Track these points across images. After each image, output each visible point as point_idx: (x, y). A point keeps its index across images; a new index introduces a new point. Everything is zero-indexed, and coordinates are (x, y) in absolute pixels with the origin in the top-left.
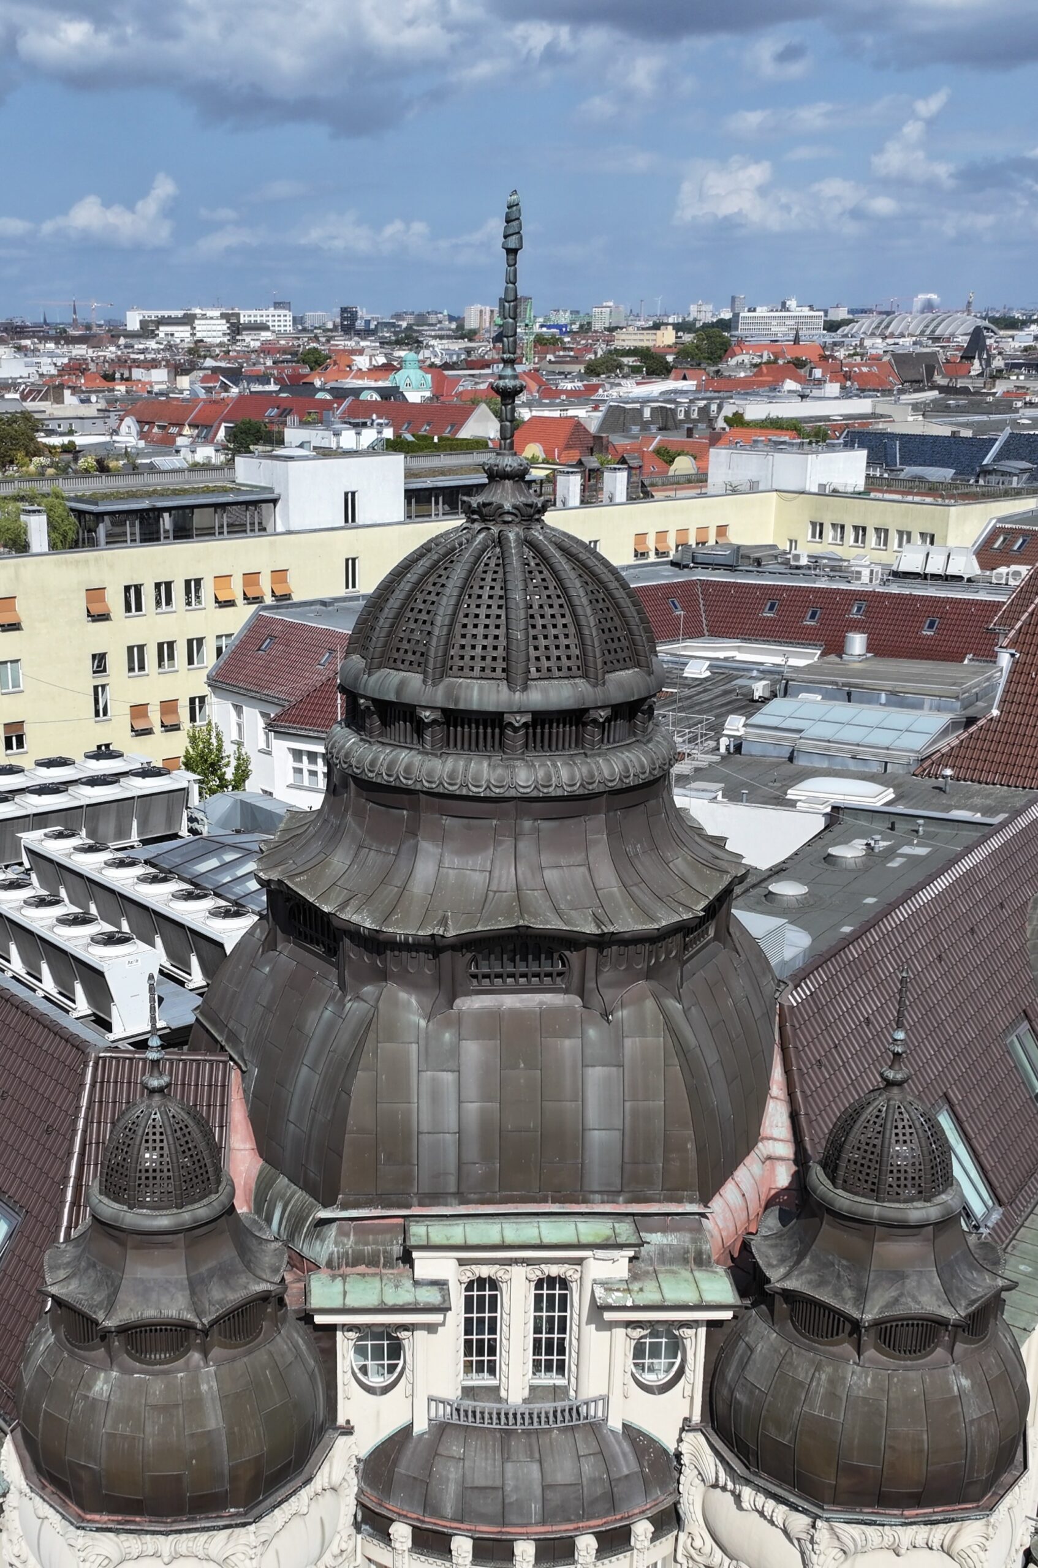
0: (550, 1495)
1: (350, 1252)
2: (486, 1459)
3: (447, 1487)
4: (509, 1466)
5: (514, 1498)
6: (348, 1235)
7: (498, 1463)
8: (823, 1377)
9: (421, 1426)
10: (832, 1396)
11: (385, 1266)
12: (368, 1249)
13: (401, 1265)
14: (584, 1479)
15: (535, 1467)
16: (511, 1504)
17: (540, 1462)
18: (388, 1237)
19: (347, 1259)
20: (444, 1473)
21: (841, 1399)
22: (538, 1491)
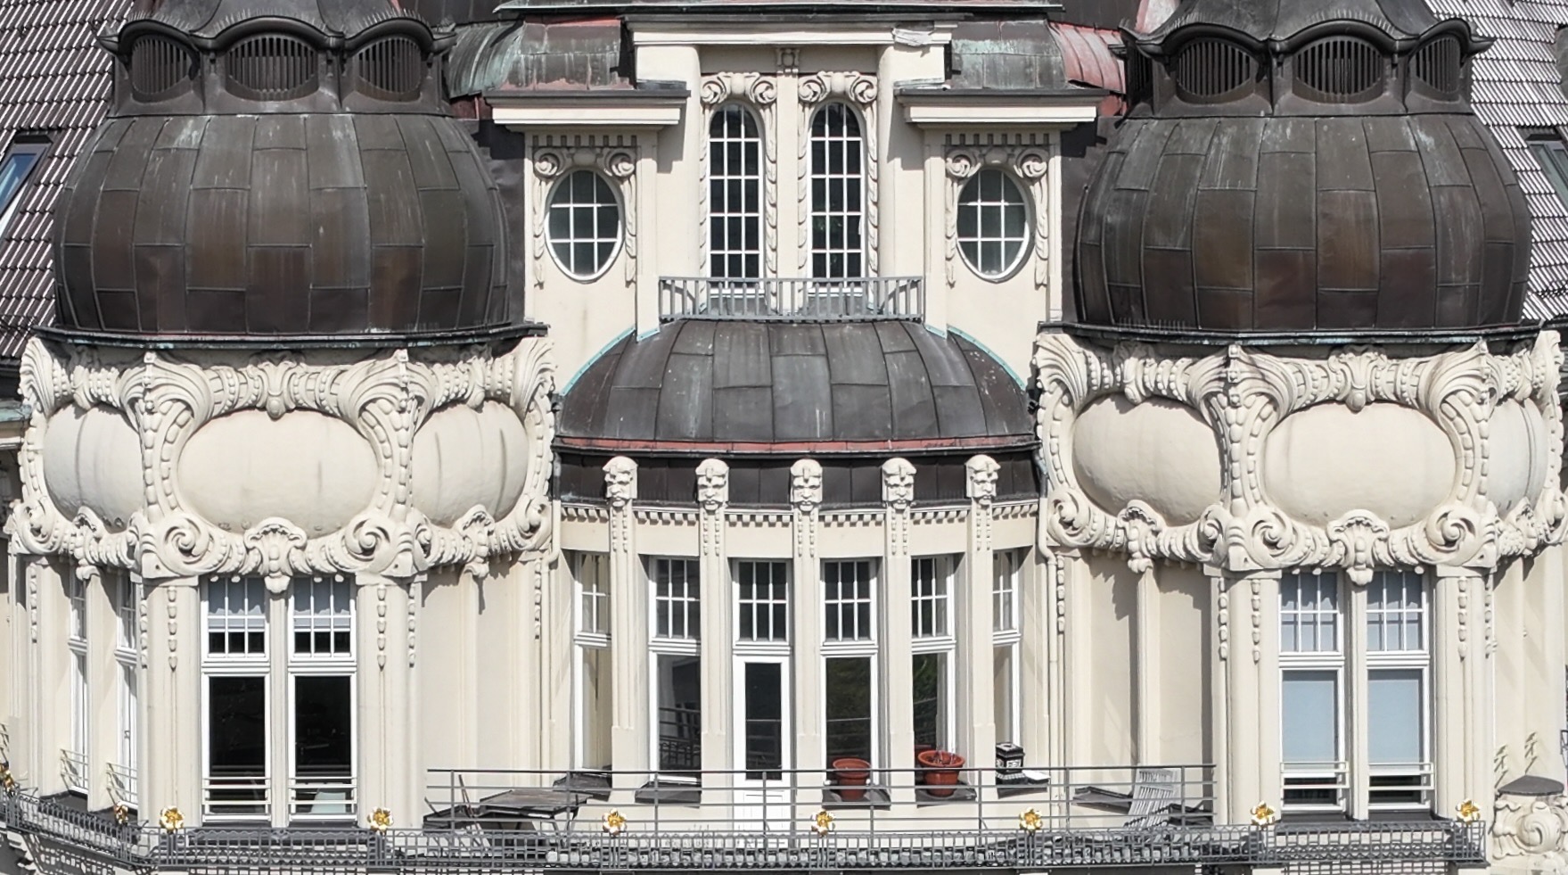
0: (842, 397)
1: (543, 59)
2: (747, 354)
3: (689, 392)
4: (780, 362)
5: (789, 399)
6: (540, 39)
7: (764, 357)
8: (1225, 140)
9: (649, 326)
10: (1238, 159)
11: (593, 81)
12: (569, 56)
13: (618, 79)
14: (893, 382)
15: (819, 364)
16: (785, 408)
17: (827, 356)
18: (598, 41)
19: (539, 69)
20: (685, 374)
21: (1251, 161)
22: (825, 393)
